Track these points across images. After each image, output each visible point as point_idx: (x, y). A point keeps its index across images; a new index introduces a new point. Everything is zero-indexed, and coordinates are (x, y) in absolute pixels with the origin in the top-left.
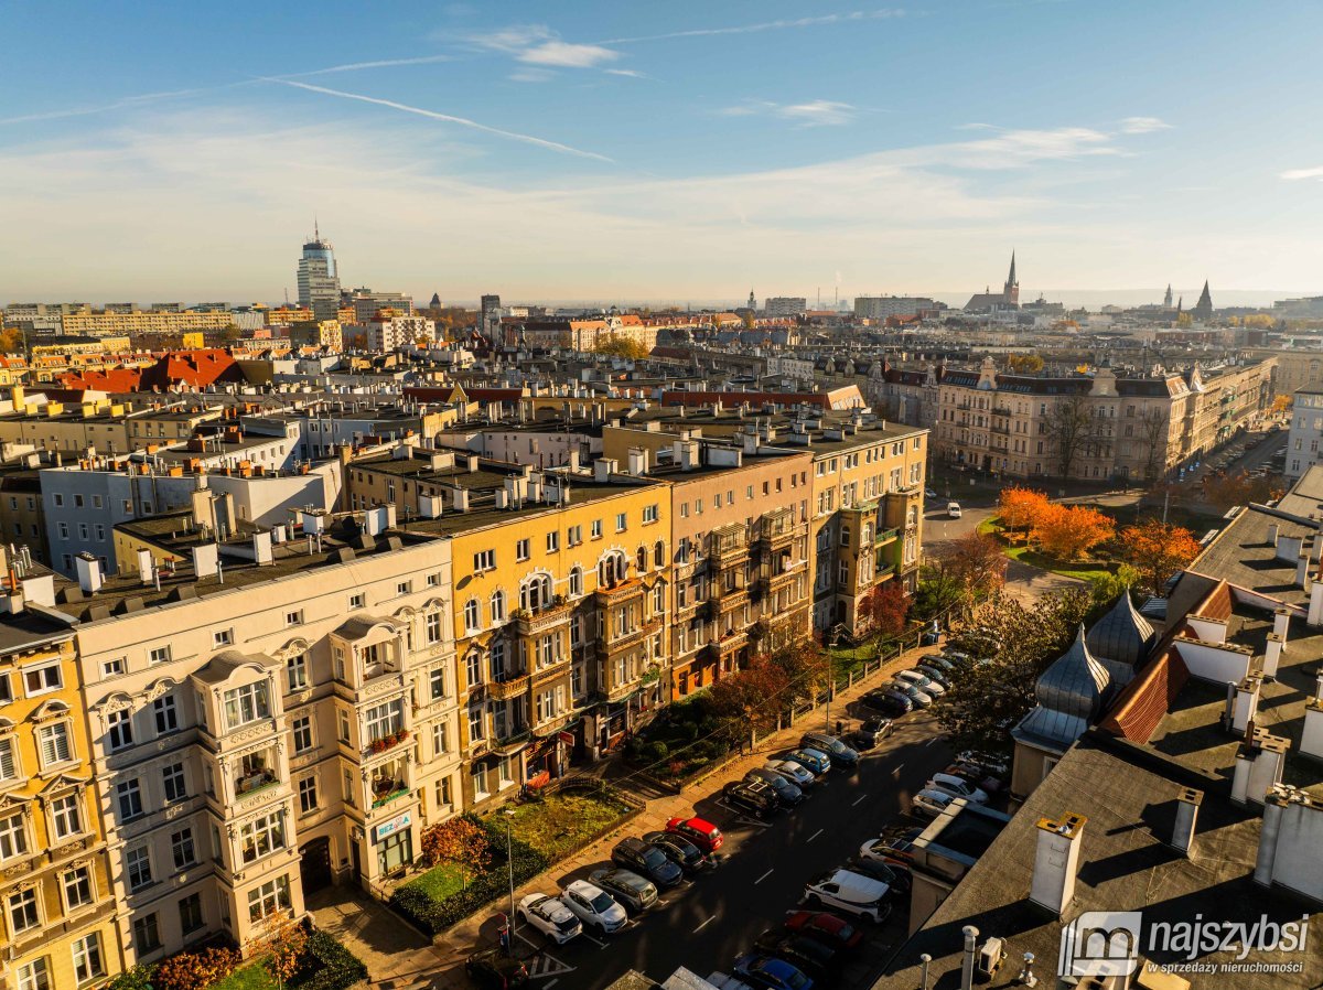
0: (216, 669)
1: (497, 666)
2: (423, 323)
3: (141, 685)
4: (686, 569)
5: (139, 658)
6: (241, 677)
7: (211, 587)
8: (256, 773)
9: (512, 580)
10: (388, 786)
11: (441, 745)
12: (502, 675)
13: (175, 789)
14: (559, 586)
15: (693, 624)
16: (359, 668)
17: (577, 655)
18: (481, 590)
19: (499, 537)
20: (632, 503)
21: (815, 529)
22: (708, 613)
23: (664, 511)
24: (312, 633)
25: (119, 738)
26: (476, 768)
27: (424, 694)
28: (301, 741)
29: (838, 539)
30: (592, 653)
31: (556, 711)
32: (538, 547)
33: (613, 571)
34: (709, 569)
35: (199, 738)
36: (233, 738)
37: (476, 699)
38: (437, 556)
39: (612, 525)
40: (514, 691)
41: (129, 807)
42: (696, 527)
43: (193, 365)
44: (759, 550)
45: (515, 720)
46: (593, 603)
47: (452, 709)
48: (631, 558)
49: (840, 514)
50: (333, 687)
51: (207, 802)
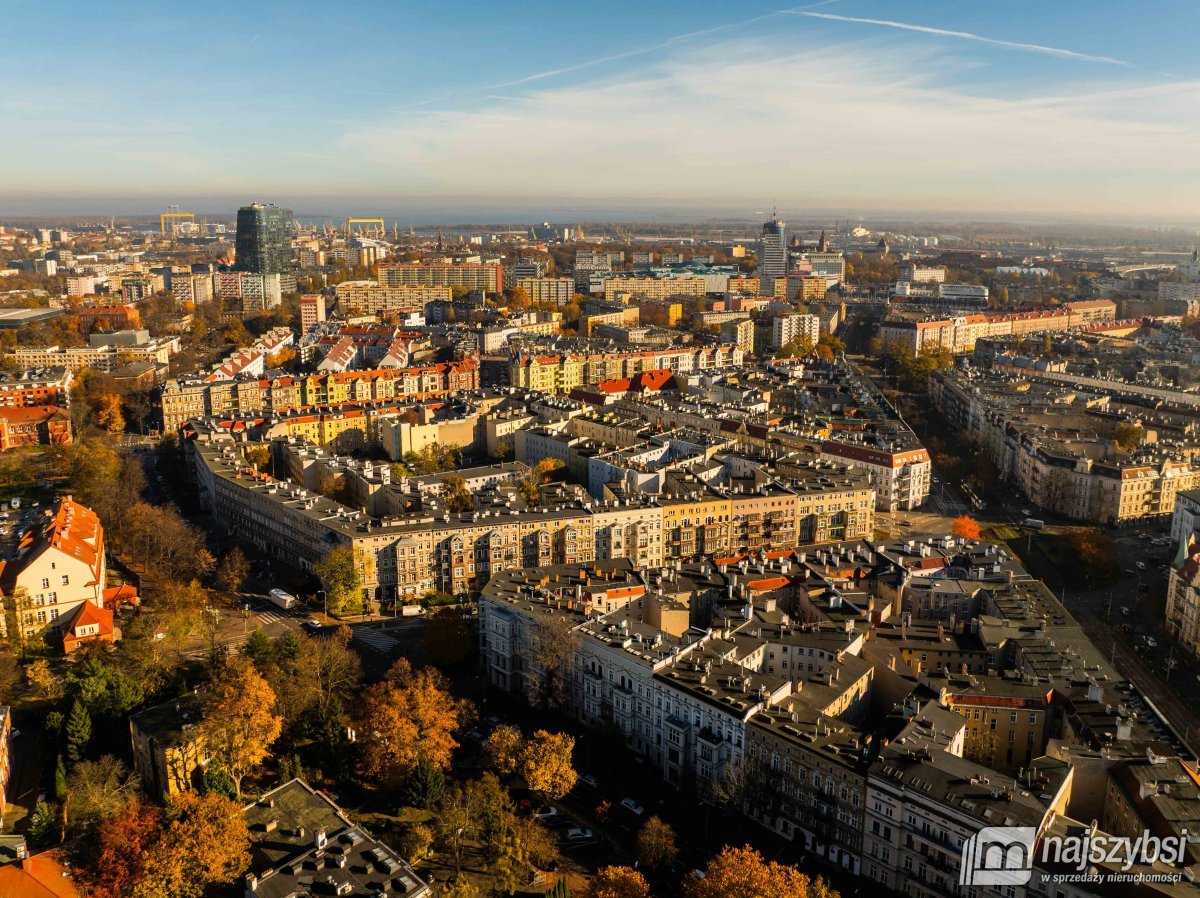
0: (613, 525)
1: (674, 537)
2: (811, 319)
3: (602, 525)
4: (737, 524)
5: (602, 521)
6: (617, 527)
7: (616, 510)
8: (618, 545)
9: (680, 519)
10: (644, 556)
11: (658, 551)
12: (674, 539)
13: (605, 545)
14: (693, 521)
15: (740, 539)
16: (639, 530)
17: (697, 539)
18: (671, 519)
19: (677, 508)
20: (719, 504)
21: (799, 519)
22: (745, 538)
23: (729, 507)
24: (632, 522)
25: (597, 533)
26: (667, 559)
27: (655, 539)
28: (628, 542)
29: (809, 525)
30: (701, 540)
31: (689, 551)
32: (687, 512)
33: (710, 521)
34: (745, 525)
35: (609, 537)
36: (615, 538)
37: (668, 544)
38: (659, 510)
39: (710, 509)
40: (677, 544)
41: (597, 546)
42: (741, 513)
43: (653, 378)
44: (767, 523)
45: (677, 551)
46: (702, 527)
47: (661, 544)
48: (716, 518)
49: (813, 515)
50: (634, 533)
51: (609, 549)
